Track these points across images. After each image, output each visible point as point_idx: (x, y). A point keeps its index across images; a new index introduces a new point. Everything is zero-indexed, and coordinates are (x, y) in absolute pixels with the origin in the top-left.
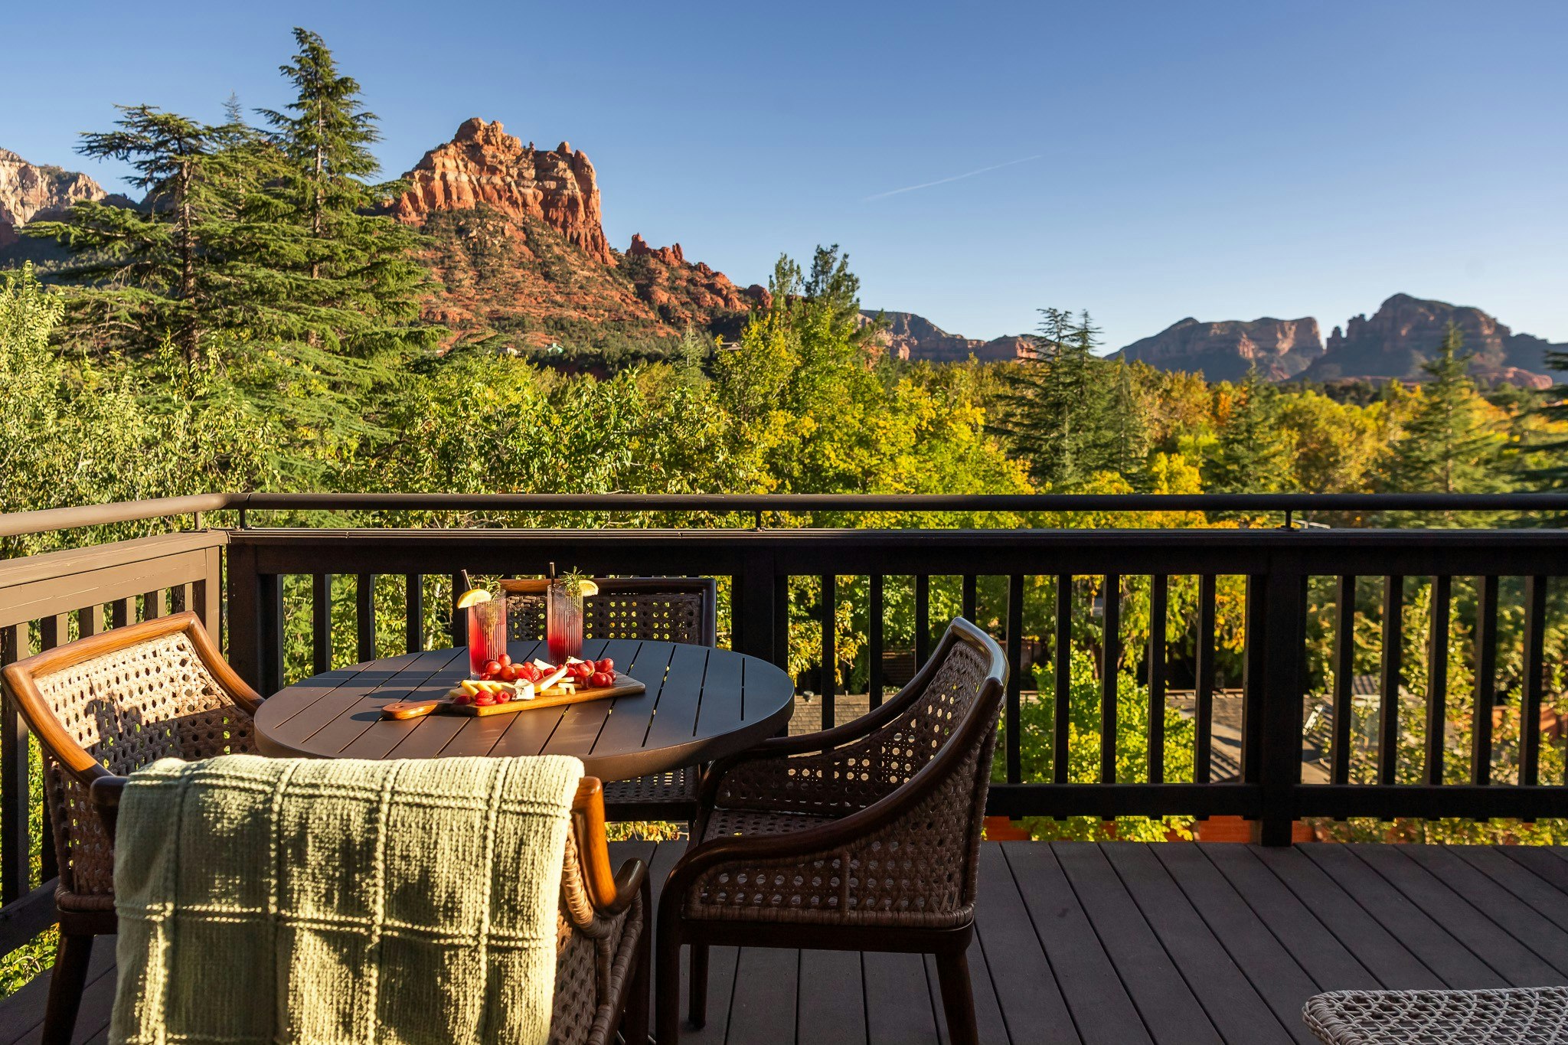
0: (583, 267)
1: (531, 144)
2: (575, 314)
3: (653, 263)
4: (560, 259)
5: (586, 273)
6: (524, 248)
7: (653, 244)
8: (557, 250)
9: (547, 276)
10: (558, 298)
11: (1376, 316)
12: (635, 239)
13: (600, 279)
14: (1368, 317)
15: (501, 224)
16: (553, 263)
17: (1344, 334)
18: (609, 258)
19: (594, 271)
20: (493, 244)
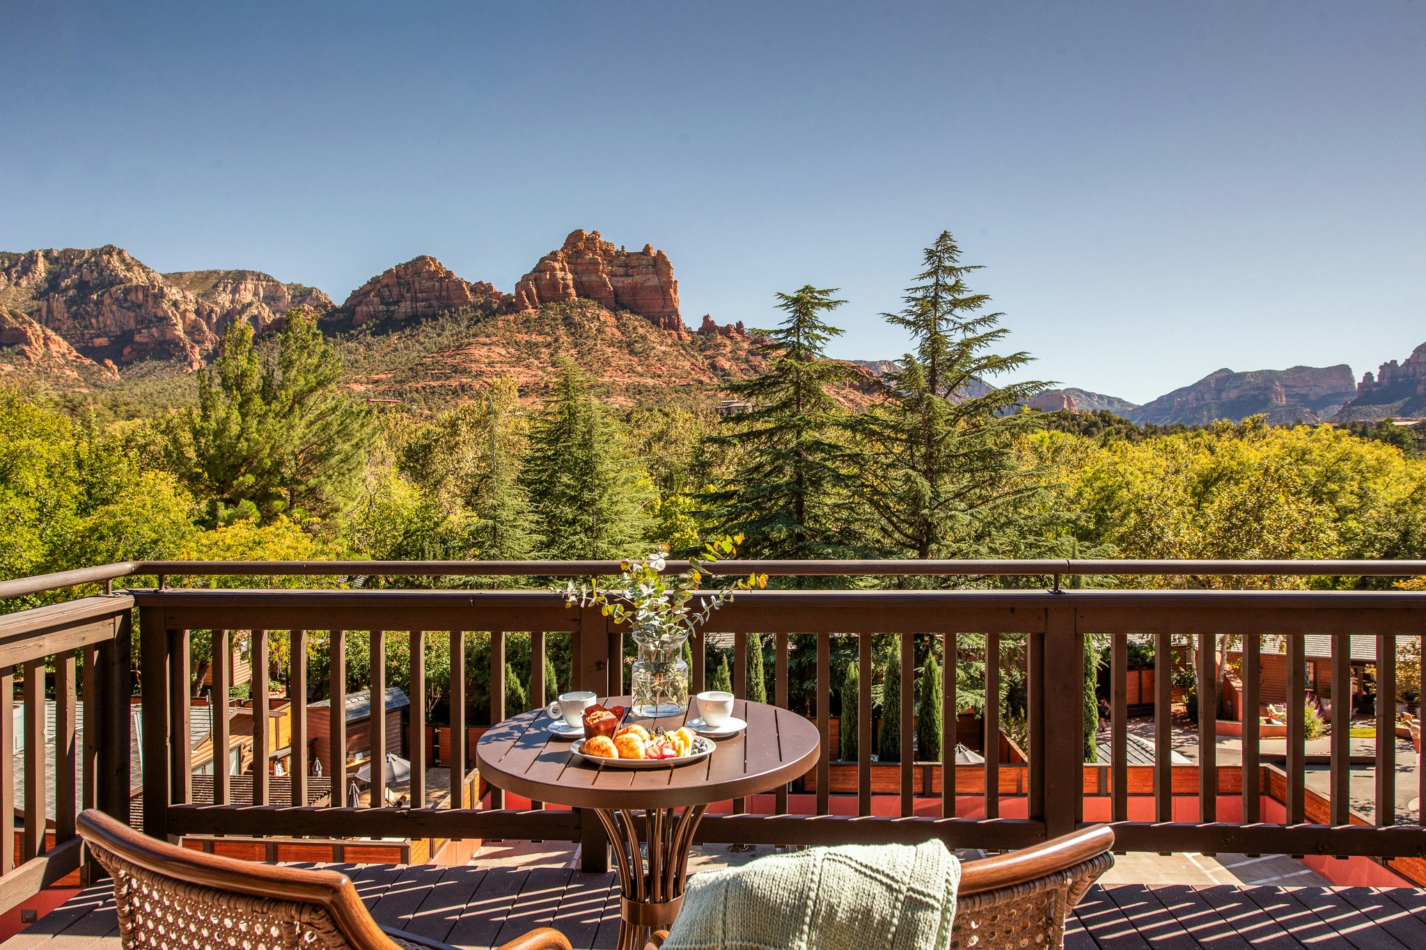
0: (661, 344)
1: (623, 248)
2: (650, 382)
3: (719, 338)
4: (644, 338)
5: (663, 348)
6: (615, 330)
7: (720, 322)
8: (641, 331)
9: (632, 352)
10: (639, 369)
11: (1408, 362)
12: (706, 318)
13: (676, 353)
14: (1400, 363)
15: (597, 312)
16: (637, 342)
17: (1376, 380)
18: (684, 334)
19: (671, 346)
20: (591, 328)
